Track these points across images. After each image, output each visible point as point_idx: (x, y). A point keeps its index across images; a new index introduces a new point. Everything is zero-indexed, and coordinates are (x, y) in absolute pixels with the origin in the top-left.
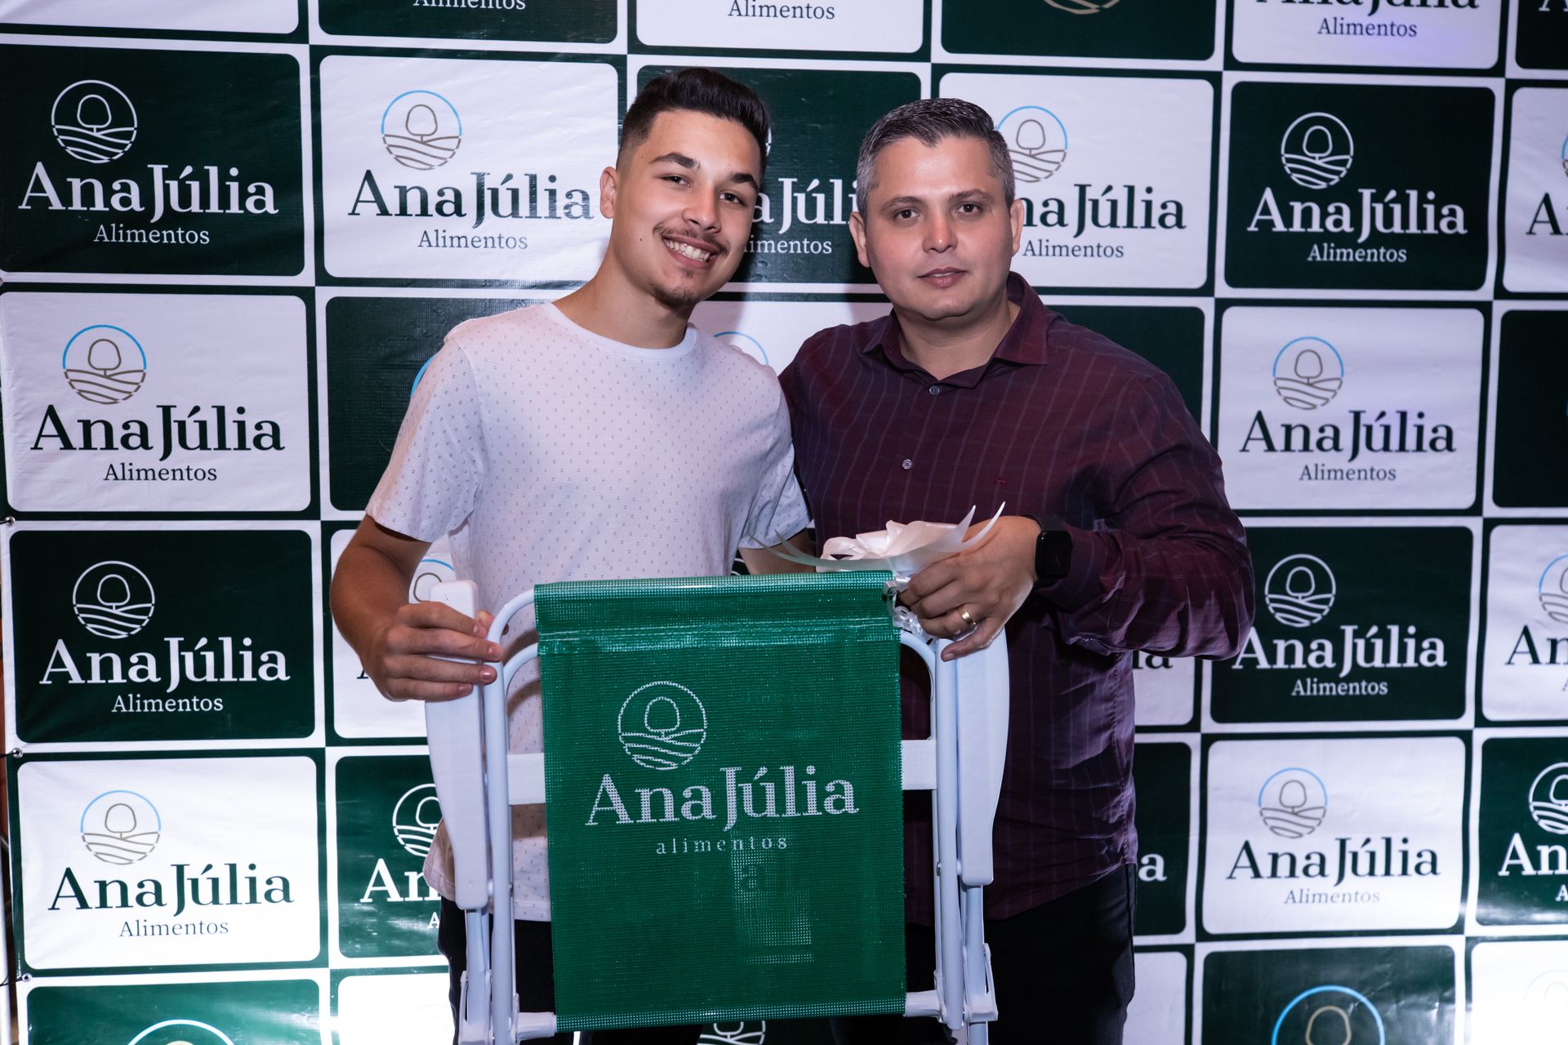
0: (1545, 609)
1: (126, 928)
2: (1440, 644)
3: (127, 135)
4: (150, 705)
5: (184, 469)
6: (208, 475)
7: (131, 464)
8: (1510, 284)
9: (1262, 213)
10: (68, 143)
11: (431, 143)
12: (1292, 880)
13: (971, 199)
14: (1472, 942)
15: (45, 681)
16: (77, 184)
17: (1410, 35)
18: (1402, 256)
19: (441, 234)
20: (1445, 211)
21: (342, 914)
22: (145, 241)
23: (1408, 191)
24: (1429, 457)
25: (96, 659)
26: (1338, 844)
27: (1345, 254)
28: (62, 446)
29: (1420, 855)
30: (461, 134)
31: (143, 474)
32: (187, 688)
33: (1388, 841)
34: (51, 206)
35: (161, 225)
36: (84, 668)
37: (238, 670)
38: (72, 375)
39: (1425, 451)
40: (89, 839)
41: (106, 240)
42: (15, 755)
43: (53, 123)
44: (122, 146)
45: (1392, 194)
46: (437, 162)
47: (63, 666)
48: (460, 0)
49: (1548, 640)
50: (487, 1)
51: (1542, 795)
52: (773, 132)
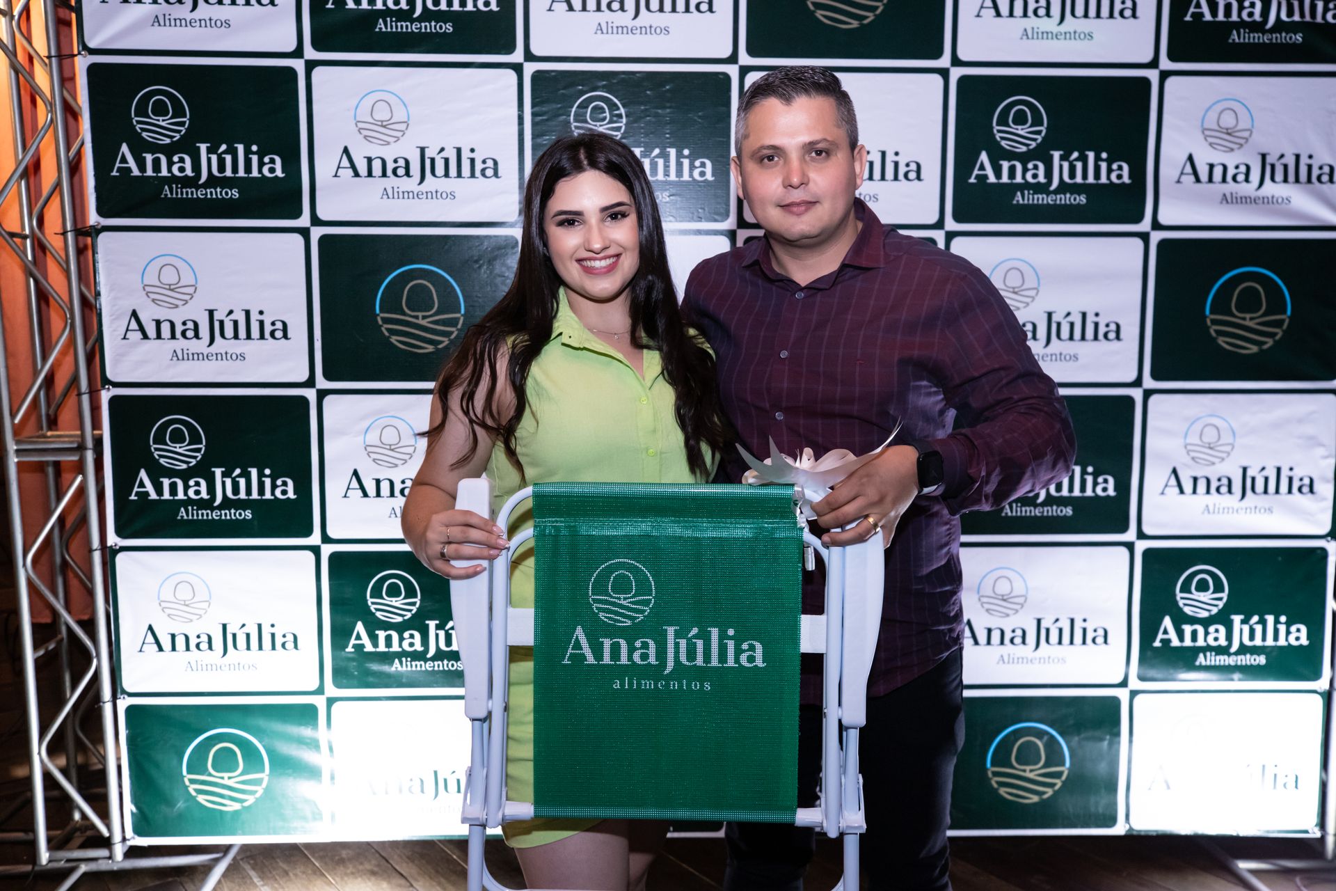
0: (1188, 455)
1: (189, 666)
2: (1111, 480)
3: (182, 124)
4: (203, 514)
5: (223, 353)
6: (239, 357)
7: (188, 350)
8: (1163, 219)
9: (979, 170)
10: (143, 130)
11: (388, 126)
12: (1002, 647)
13: (820, 146)
14: (1134, 694)
15: (133, 497)
16: (149, 158)
17: (1088, 39)
18: (1082, 199)
19: (396, 190)
20: (1115, 166)
21: (334, 658)
22: (195, 196)
23: (1087, 153)
24: (1103, 344)
25: (166, 482)
26: (1035, 623)
27: (1041, 199)
28: (142, 337)
29: (1095, 631)
30: (409, 120)
31: (196, 356)
32: (227, 503)
33: (1072, 621)
34: (133, 173)
35: (205, 185)
36: (159, 490)
37: (261, 491)
38: (148, 289)
39: (1100, 341)
40: (164, 605)
41: (169, 196)
42: (114, 547)
43: (133, 116)
44: (179, 132)
45: (1075, 155)
46: (393, 140)
47: (144, 487)
48: (407, 26)
49: (1192, 477)
50: (426, 27)
51: (1186, 588)
52: (627, 116)
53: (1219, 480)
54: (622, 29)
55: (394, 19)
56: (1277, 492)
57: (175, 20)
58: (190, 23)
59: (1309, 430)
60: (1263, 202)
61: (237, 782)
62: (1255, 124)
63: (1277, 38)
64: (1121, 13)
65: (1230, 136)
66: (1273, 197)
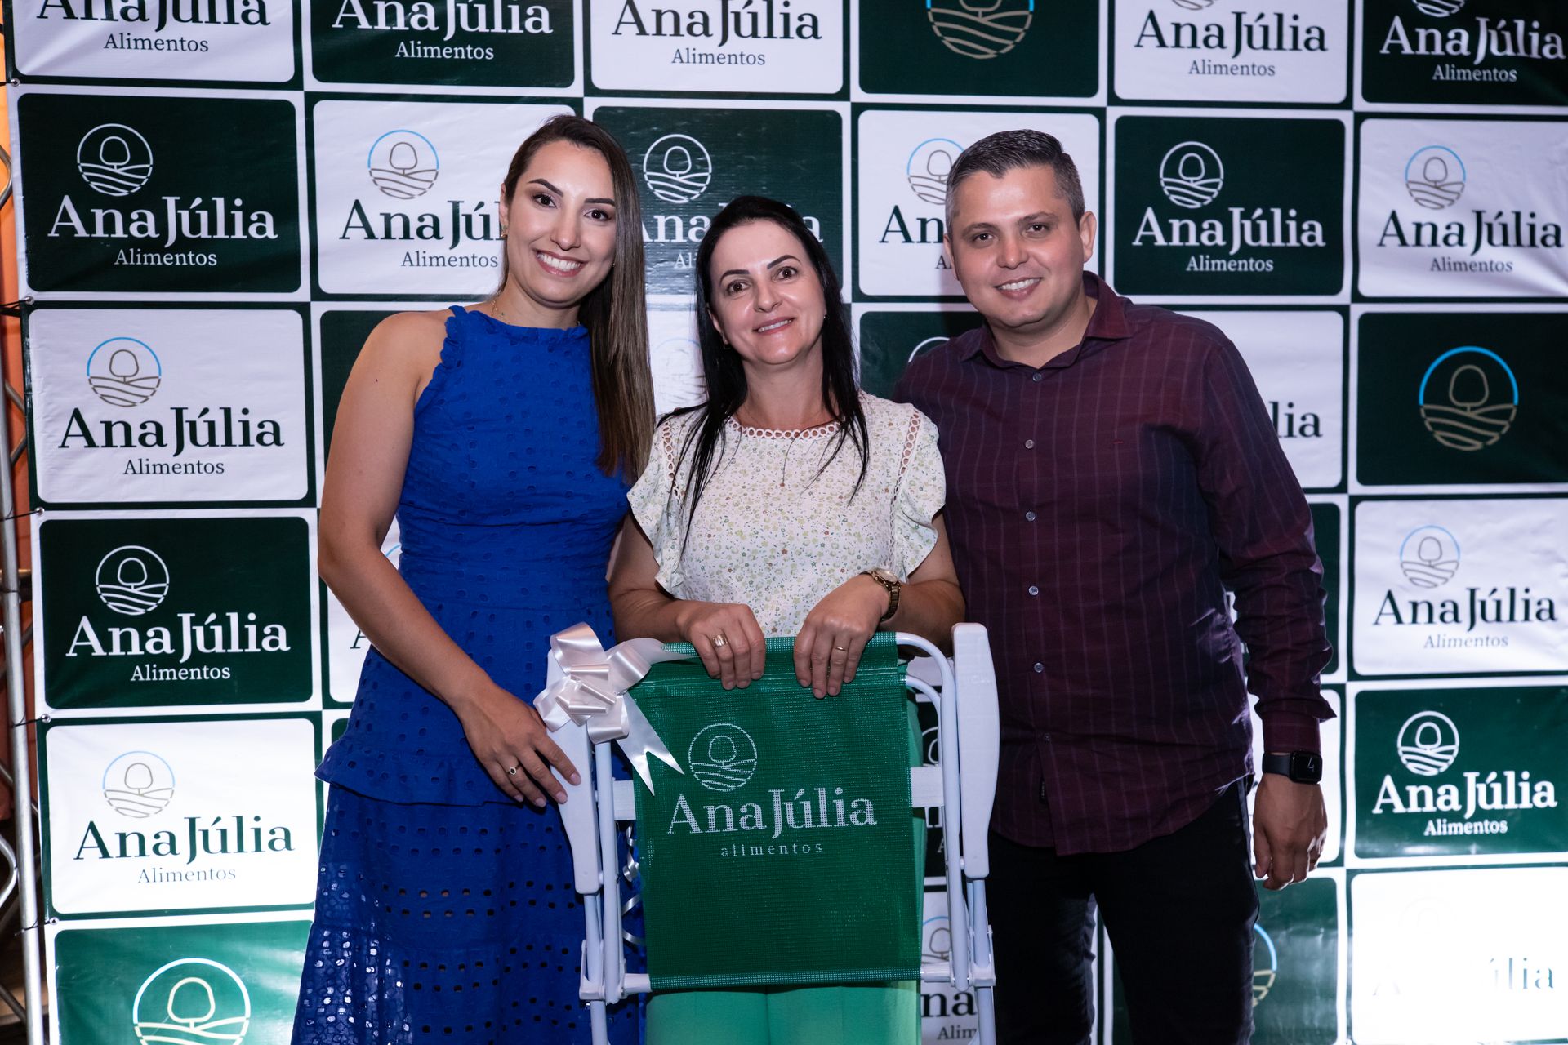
0: (1406, 575)
1: (144, 875)
3: (144, 172)
4: (165, 674)
5: (195, 463)
6: (216, 469)
7: (148, 460)
8: (1365, 289)
9: (1145, 230)
10: (92, 179)
11: (411, 176)
14: (1351, 874)
15: (71, 654)
16: (99, 214)
17: (1269, 74)
18: (1269, 266)
19: (421, 255)
20: (1305, 226)
22: (159, 263)
23: (1272, 210)
24: (1298, 441)
25: (116, 633)
27: (1219, 265)
28: (86, 444)
30: (438, 168)
31: (158, 468)
32: (197, 659)
34: (77, 233)
35: (174, 249)
36: (106, 643)
37: (244, 642)
38: (95, 382)
39: (1296, 437)
40: (110, 795)
41: (126, 263)
42: (44, 720)
43: (78, 161)
44: (139, 181)
45: (1259, 212)
46: (417, 192)
47: (88, 640)
48: (436, 51)
49: (1410, 602)
50: (460, 52)
51: (1409, 740)
52: (713, 163)
53: (1443, 605)
54: (706, 57)
55: (419, 43)
56: (1512, 619)
57: (136, 40)
58: (156, 44)
59: (1546, 542)
60: (1481, 269)
61: (205, 1030)
62: (1467, 176)
63: (1487, 75)
64: (1307, 44)
65: (1438, 191)
66: (1491, 263)
